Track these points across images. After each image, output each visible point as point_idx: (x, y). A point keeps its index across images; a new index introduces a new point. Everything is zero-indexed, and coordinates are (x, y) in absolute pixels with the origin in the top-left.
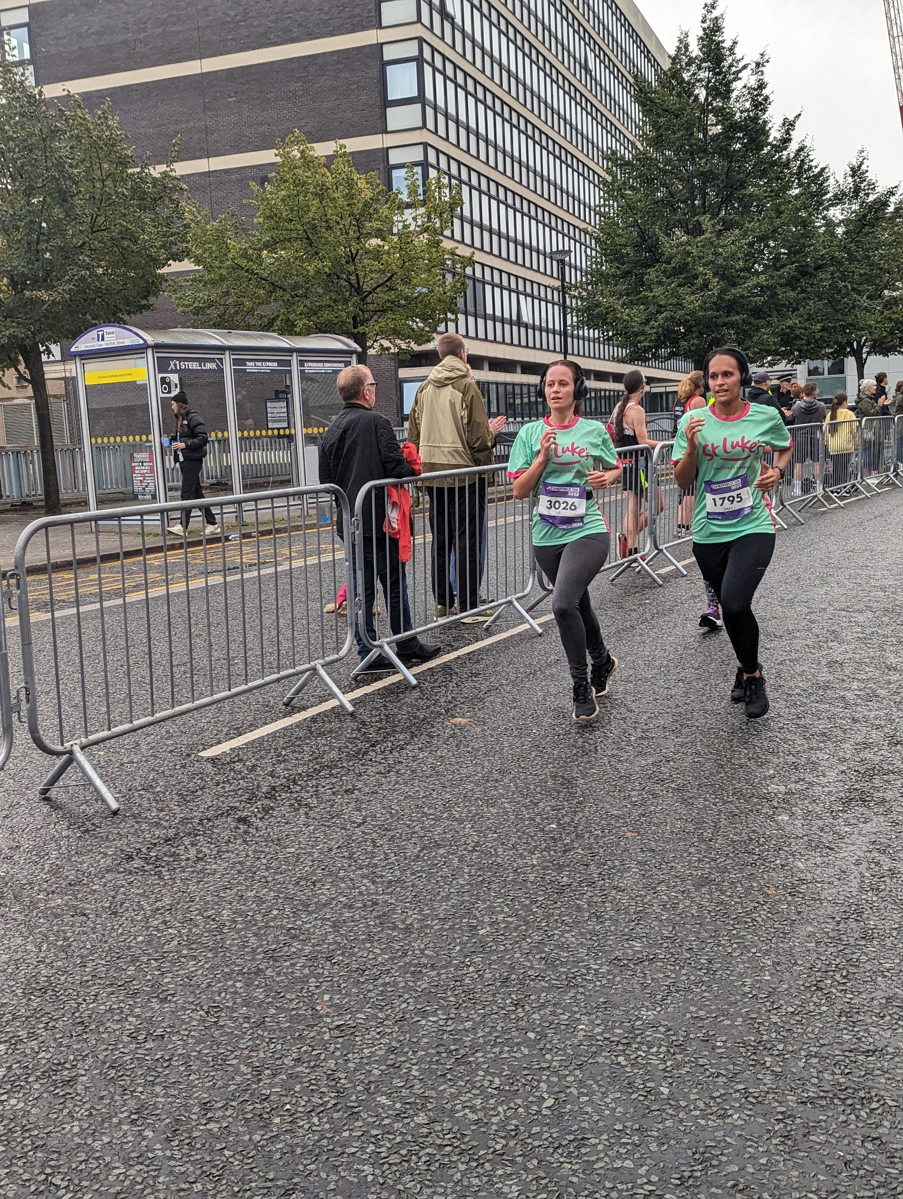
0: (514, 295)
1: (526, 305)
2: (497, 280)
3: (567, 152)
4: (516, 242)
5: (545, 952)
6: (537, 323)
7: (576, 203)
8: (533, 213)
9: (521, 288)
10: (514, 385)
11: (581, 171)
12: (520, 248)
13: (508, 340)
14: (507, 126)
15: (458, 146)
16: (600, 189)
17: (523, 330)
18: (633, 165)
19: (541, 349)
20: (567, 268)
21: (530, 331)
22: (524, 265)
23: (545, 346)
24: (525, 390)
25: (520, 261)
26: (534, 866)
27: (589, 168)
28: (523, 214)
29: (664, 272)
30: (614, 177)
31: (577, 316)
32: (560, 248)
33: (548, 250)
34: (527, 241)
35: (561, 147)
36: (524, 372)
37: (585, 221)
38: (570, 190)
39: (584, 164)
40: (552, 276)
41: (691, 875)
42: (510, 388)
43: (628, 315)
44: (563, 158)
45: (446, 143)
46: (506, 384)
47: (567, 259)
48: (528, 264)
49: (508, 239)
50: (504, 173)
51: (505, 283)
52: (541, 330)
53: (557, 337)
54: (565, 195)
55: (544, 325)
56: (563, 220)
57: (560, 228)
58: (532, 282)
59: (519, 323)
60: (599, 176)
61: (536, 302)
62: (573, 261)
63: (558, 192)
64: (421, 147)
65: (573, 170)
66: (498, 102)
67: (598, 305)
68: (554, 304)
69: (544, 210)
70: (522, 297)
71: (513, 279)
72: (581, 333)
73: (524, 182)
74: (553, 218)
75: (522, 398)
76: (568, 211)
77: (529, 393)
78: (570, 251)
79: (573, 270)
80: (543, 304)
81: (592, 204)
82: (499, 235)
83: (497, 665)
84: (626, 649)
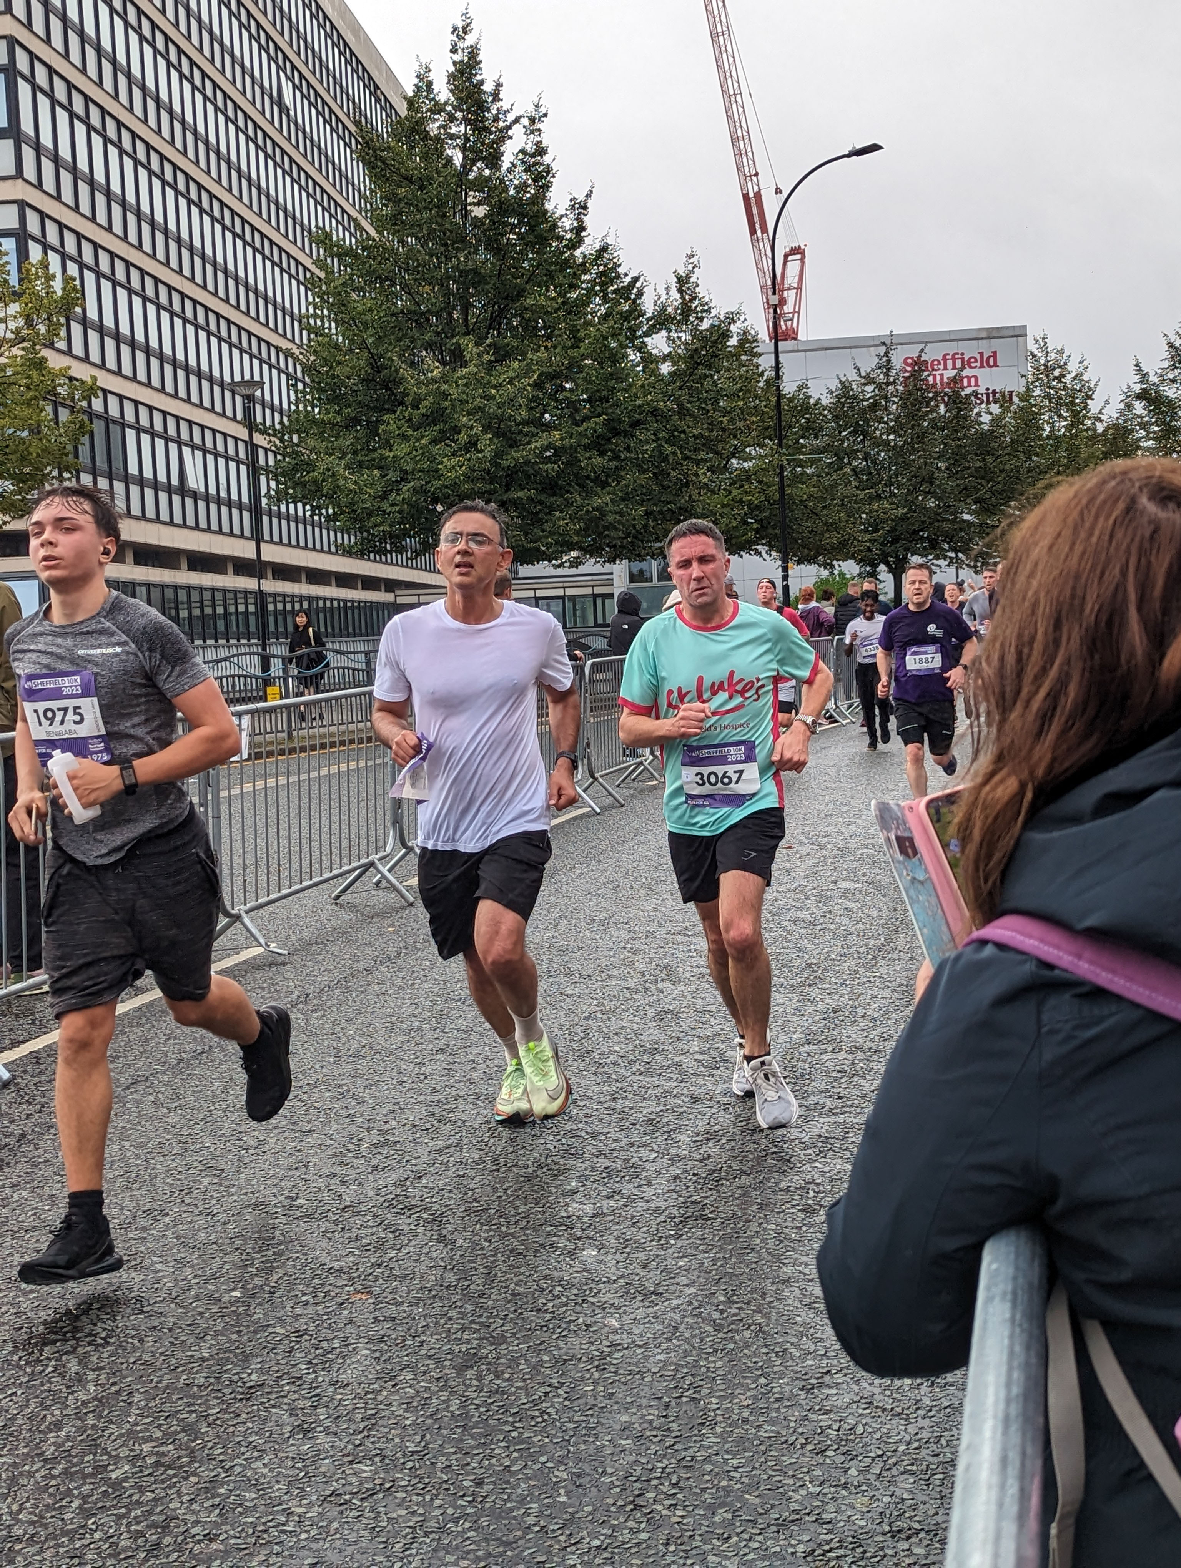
0: (173, 447)
1: (193, 464)
2: (144, 421)
3: (253, 228)
4: (174, 364)
5: (219, 1495)
6: (212, 491)
7: (270, 307)
8: (201, 320)
9: (185, 436)
10: (176, 587)
11: (276, 258)
12: (181, 374)
13: (164, 516)
14: (157, 184)
15: (76, 209)
16: (307, 289)
17: (189, 502)
18: (356, 256)
19: (220, 532)
20: (258, 408)
21: (201, 504)
22: (188, 400)
23: (226, 528)
24: (195, 597)
25: (182, 393)
26: (204, 1360)
27: (289, 255)
28: (185, 321)
29: (410, 420)
30: (330, 272)
31: (278, 483)
32: (247, 377)
33: (227, 378)
34: (192, 362)
35: (243, 220)
36: (192, 567)
37: (284, 336)
38: (261, 287)
39: (281, 249)
40: (234, 419)
41: (451, 1352)
42: (169, 594)
43: (356, 483)
44: (248, 237)
45: (57, 204)
46: (163, 587)
47: (258, 393)
48: (195, 399)
49: (161, 357)
50: (154, 256)
51: (158, 426)
52: (219, 502)
53: (246, 514)
54: (252, 295)
55: (223, 494)
56: (250, 334)
57: (245, 344)
58: (202, 427)
59: (183, 490)
60: (305, 269)
61: (210, 458)
62: (267, 397)
63: (242, 290)
64: (15, 208)
65: (264, 257)
66: (140, 146)
67: (310, 466)
68: (238, 462)
69: (218, 315)
70: (186, 450)
71: (171, 422)
72: (283, 508)
73: (187, 272)
74: (234, 330)
75: (190, 609)
76: (257, 319)
77: (201, 601)
78: (261, 384)
79: (268, 411)
80: (221, 462)
81: (296, 311)
82: (147, 351)
83: (147, 1040)
84: (357, 1006)
